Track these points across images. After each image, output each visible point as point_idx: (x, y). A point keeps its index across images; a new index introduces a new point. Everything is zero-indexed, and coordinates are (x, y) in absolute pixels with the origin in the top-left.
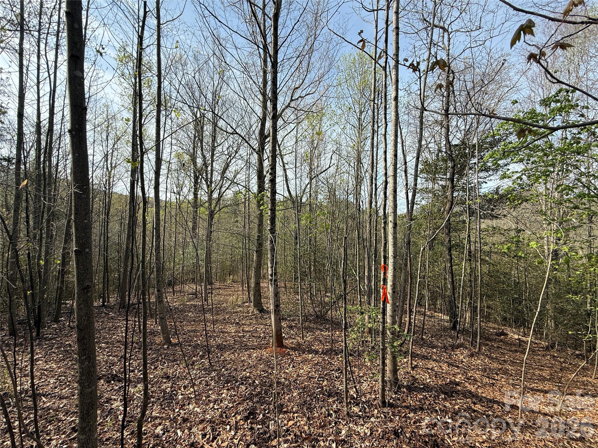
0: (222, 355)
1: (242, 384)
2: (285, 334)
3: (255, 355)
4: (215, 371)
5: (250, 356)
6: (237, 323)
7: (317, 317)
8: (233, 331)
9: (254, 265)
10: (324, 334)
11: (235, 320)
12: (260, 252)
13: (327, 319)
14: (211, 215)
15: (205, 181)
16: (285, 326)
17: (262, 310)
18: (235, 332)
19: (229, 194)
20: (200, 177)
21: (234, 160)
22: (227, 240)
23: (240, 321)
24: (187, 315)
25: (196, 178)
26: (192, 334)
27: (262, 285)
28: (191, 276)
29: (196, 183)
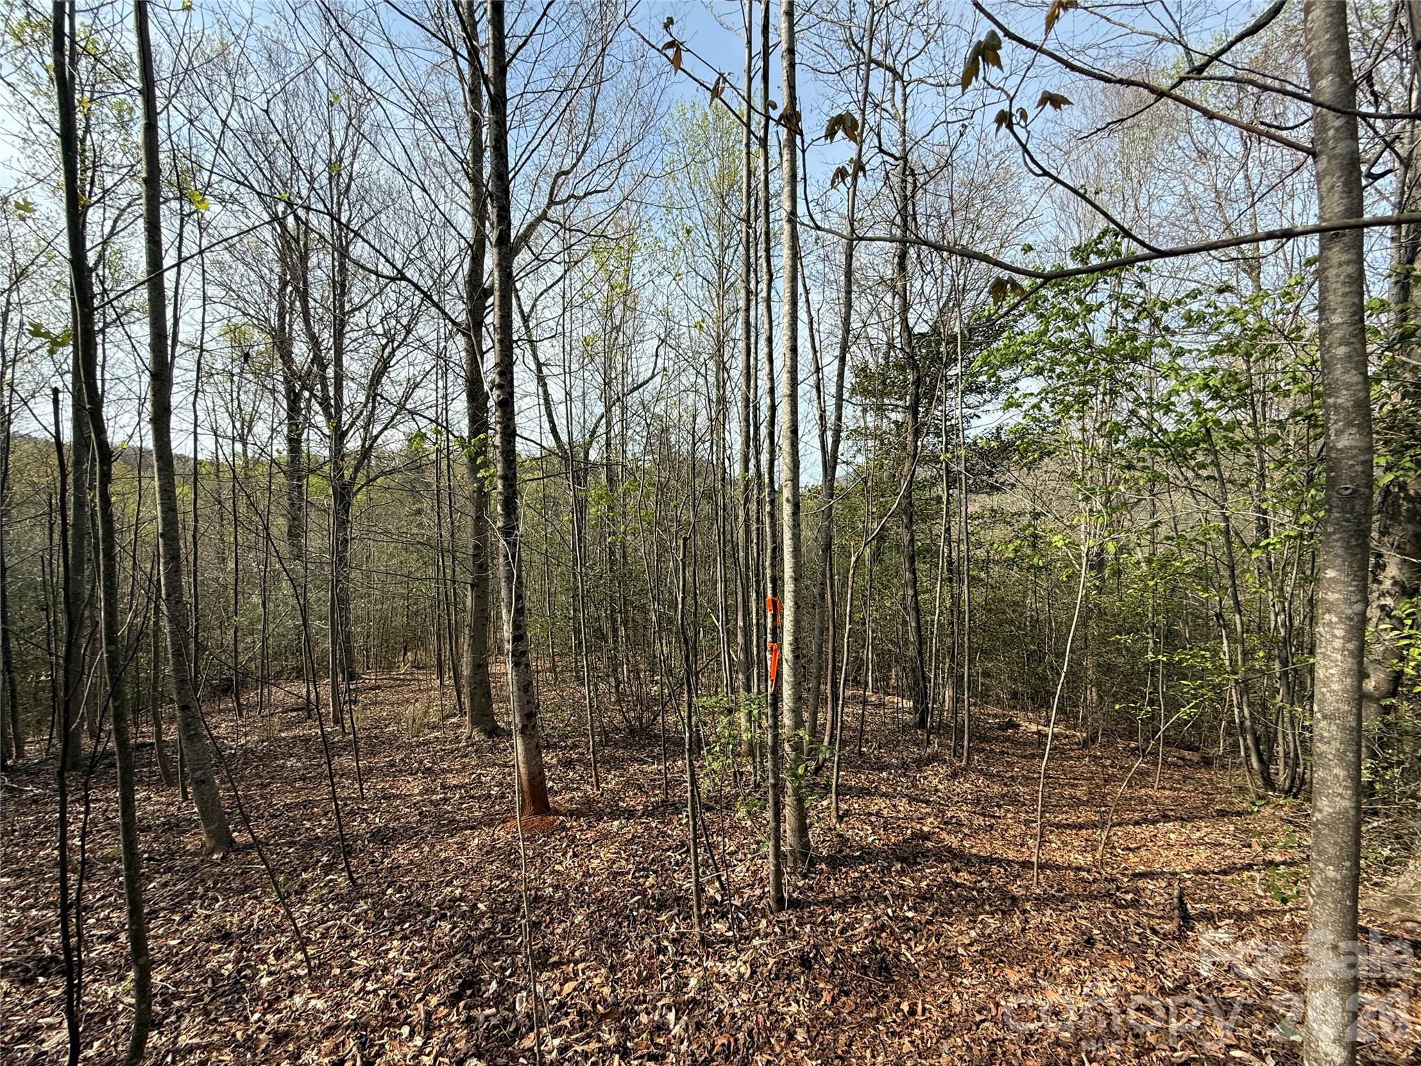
0: (385, 856)
1: (443, 917)
2: (553, 780)
3: (476, 841)
4: (366, 897)
5: (462, 847)
6: (429, 769)
7: (632, 732)
8: (416, 791)
9: (469, 619)
10: (649, 769)
11: (421, 762)
12: (481, 586)
13: (655, 735)
14: (343, 495)
15: (321, 404)
16: (554, 761)
17: (493, 731)
18: (421, 794)
19: (394, 441)
20: (306, 394)
21: (403, 350)
22: (394, 561)
23: (434, 763)
24: (283, 767)
25: (293, 399)
26: (298, 813)
27: (493, 669)
28: (292, 663)
29: (293, 410)
